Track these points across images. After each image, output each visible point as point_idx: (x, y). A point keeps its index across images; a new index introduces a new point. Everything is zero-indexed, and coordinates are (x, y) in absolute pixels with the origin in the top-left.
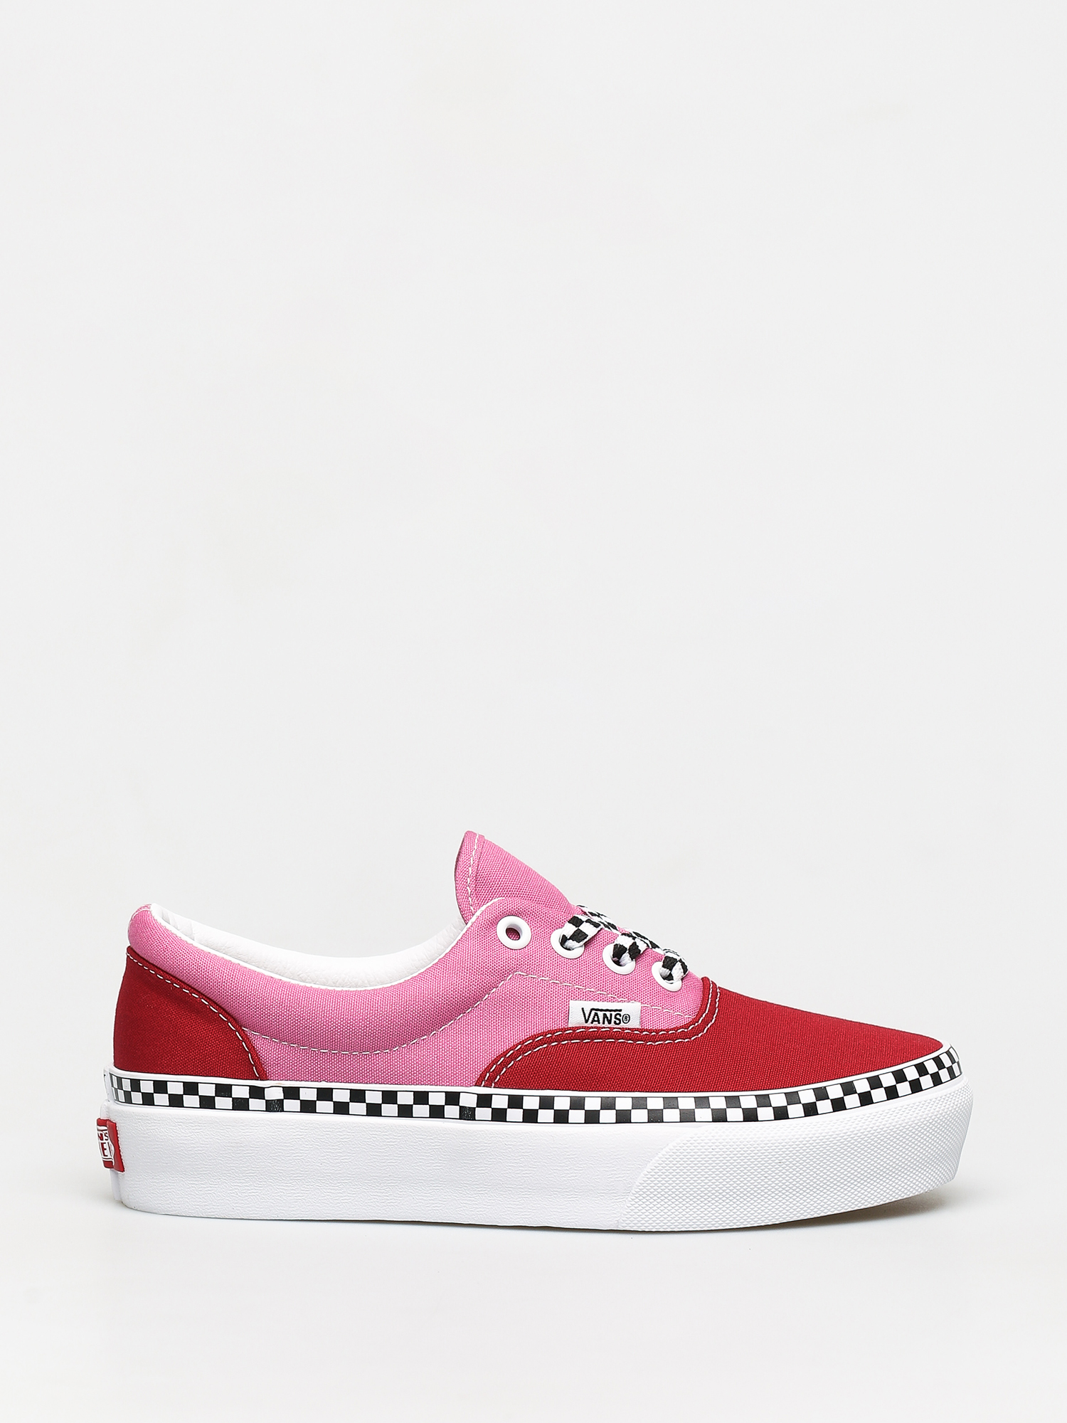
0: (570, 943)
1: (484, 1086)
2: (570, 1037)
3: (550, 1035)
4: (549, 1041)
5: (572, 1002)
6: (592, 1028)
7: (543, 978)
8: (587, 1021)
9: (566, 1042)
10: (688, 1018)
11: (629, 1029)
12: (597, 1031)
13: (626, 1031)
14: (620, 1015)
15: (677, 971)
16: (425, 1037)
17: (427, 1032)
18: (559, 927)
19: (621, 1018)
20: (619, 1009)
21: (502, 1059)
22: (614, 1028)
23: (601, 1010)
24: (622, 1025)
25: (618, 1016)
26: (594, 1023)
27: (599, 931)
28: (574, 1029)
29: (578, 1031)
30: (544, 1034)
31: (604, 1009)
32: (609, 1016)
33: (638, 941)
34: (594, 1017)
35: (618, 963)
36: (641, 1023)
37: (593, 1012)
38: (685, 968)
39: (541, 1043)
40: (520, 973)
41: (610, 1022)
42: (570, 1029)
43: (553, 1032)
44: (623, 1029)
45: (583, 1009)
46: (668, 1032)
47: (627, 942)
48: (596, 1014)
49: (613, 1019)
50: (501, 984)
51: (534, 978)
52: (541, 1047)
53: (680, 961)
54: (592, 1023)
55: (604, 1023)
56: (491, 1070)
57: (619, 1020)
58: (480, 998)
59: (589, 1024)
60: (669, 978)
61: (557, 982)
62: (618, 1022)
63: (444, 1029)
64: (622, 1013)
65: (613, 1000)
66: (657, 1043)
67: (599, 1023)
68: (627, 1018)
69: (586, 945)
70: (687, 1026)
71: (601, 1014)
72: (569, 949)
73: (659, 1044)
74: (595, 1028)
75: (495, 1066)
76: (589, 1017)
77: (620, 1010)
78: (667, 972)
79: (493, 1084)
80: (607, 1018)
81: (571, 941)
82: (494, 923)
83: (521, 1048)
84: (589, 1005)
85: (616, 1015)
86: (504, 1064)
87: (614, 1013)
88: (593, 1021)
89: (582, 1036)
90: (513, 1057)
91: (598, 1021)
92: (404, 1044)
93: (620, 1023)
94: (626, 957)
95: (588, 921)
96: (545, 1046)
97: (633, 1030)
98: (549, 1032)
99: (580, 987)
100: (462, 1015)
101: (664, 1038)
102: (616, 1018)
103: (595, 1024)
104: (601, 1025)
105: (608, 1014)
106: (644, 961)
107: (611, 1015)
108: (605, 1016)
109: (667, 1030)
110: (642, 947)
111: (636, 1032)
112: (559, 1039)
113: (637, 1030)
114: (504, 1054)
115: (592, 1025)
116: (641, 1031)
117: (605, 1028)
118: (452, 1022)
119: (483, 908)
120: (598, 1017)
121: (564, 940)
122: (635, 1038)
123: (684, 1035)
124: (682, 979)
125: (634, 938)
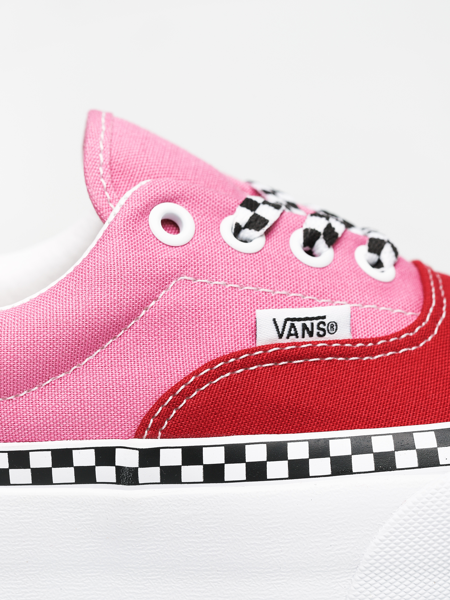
0: (246, 233)
1: (147, 437)
2: (260, 360)
3: (232, 360)
4: (233, 367)
5: (258, 311)
6: (289, 344)
7: (217, 282)
8: (281, 336)
9: (255, 367)
10: (411, 316)
11: (337, 342)
12: (296, 349)
13: (334, 345)
14: (324, 323)
15: (387, 255)
16: (63, 375)
17: (65, 368)
18: (229, 214)
19: (325, 327)
20: (321, 315)
21: (171, 398)
22: (318, 342)
23: (299, 320)
24: (328, 337)
25: (321, 326)
26: (291, 337)
27: (282, 214)
28: (265, 348)
29: (270, 351)
30: (225, 358)
31: (303, 316)
32: (309, 326)
33: (332, 221)
34: (290, 330)
35: (310, 253)
36: (352, 332)
37: (289, 323)
38: (395, 250)
39: (222, 370)
40: (186, 277)
41: (311, 334)
42: (259, 348)
43: (236, 355)
44: (330, 342)
45: (274, 320)
46: (388, 340)
47: (320, 225)
48: (293, 326)
49: (316, 331)
50: (161, 295)
51: (205, 283)
52: (222, 377)
53: (389, 242)
54: (288, 338)
55: (303, 336)
56: (156, 415)
57: (323, 330)
58: (134, 316)
59: (284, 340)
60: (378, 265)
61: (236, 286)
62: (321, 333)
63: (89, 361)
64: (326, 321)
65: (311, 304)
66: (376, 357)
67: (297, 337)
68: (334, 326)
69: (267, 233)
70: (411, 328)
71: (299, 325)
72: (246, 241)
73: (380, 358)
74: (292, 344)
75: (160, 409)
76: (283, 330)
77: (324, 317)
78: (374, 257)
79: (160, 433)
80: (308, 329)
81: (247, 230)
82: (145, 212)
83: (195, 380)
84: (281, 314)
85: (319, 324)
86: (174, 404)
87: (316, 322)
88: (290, 335)
89: (276, 357)
90: (185, 394)
91: (296, 335)
92: (34, 386)
93: (324, 335)
94: (321, 244)
95: (265, 202)
96: (228, 375)
97: (343, 342)
98: (232, 355)
99: (267, 290)
100: (111, 341)
101: (385, 349)
102: (319, 328)
103: (292, 339)
104: (300, 340)
105: (308, 323)
106: (343, 246)
107: (312, 324)
108: (304, 327)
109: (387, 338)
110: (339, 229)
111: (347, 345)
112: (245, 364)
113: (348, 341)
114: (172, 391)
115: (289, 341)
116: (354, 342)
117: (305, 343)
118: (99, 351)
119: (128, 194)
120: (295, 330)
121: (238, 229)
122: (347, 353)
123: (410, 342)
124: (395, 265)
125: (328, 219)
